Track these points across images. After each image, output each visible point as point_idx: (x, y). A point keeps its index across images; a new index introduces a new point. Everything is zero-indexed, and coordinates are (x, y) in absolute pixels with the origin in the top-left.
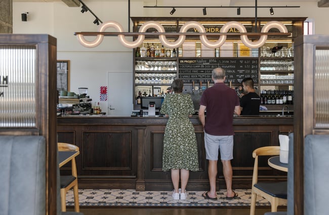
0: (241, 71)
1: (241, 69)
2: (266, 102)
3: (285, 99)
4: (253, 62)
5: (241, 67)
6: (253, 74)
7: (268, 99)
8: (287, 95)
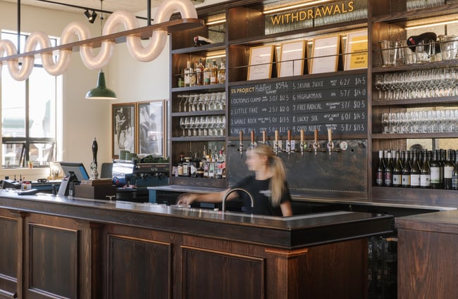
0: (333, 105)
1: (333, 100)
2: (388, 181)
3: (435, 174)
4: (358, 81)
5: (333, 94)
6: (357, 111)
7: (392, 173)
8: (441, 164)
